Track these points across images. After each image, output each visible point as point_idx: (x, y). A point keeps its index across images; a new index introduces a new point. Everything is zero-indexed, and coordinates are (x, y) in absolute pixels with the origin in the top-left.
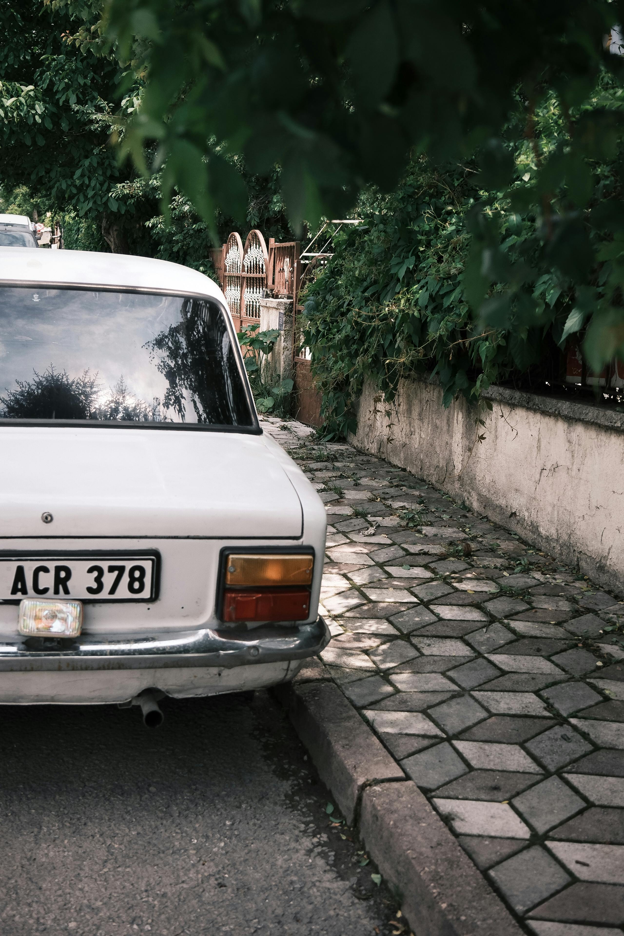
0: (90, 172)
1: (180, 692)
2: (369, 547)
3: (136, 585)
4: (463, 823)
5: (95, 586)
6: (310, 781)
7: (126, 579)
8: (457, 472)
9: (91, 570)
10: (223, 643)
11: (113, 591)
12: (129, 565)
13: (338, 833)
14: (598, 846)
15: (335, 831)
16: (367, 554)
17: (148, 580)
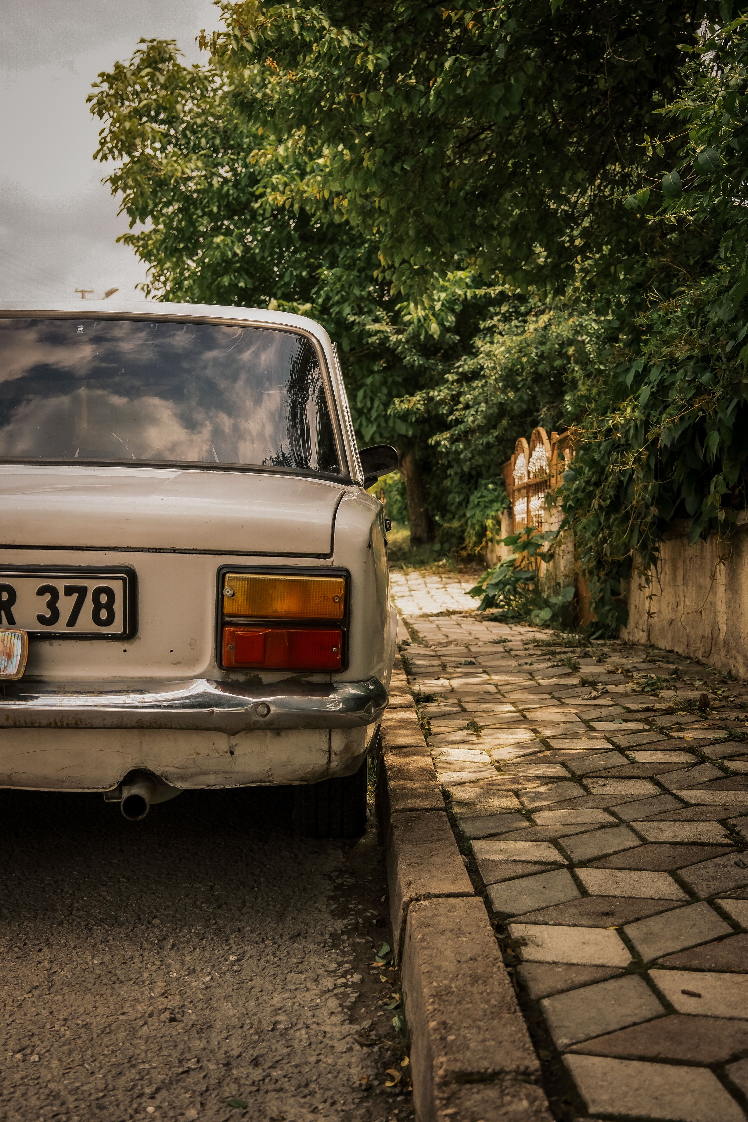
0: (372, 392)
1: (183, 778)
2: (580, 708)
3: (104, 614)
4: (538, 949)
5: (48, 614)
6: (374, 921)
7: (88, 605)
8: (722, 637)
9: (41, 592)
10: (220, 696)
11: (72, 622)
12: (92, 585)
13: (379, 974)
14: (727, 976)
15: (375, 972)
16: (576, 714)
17: (118, 607)
